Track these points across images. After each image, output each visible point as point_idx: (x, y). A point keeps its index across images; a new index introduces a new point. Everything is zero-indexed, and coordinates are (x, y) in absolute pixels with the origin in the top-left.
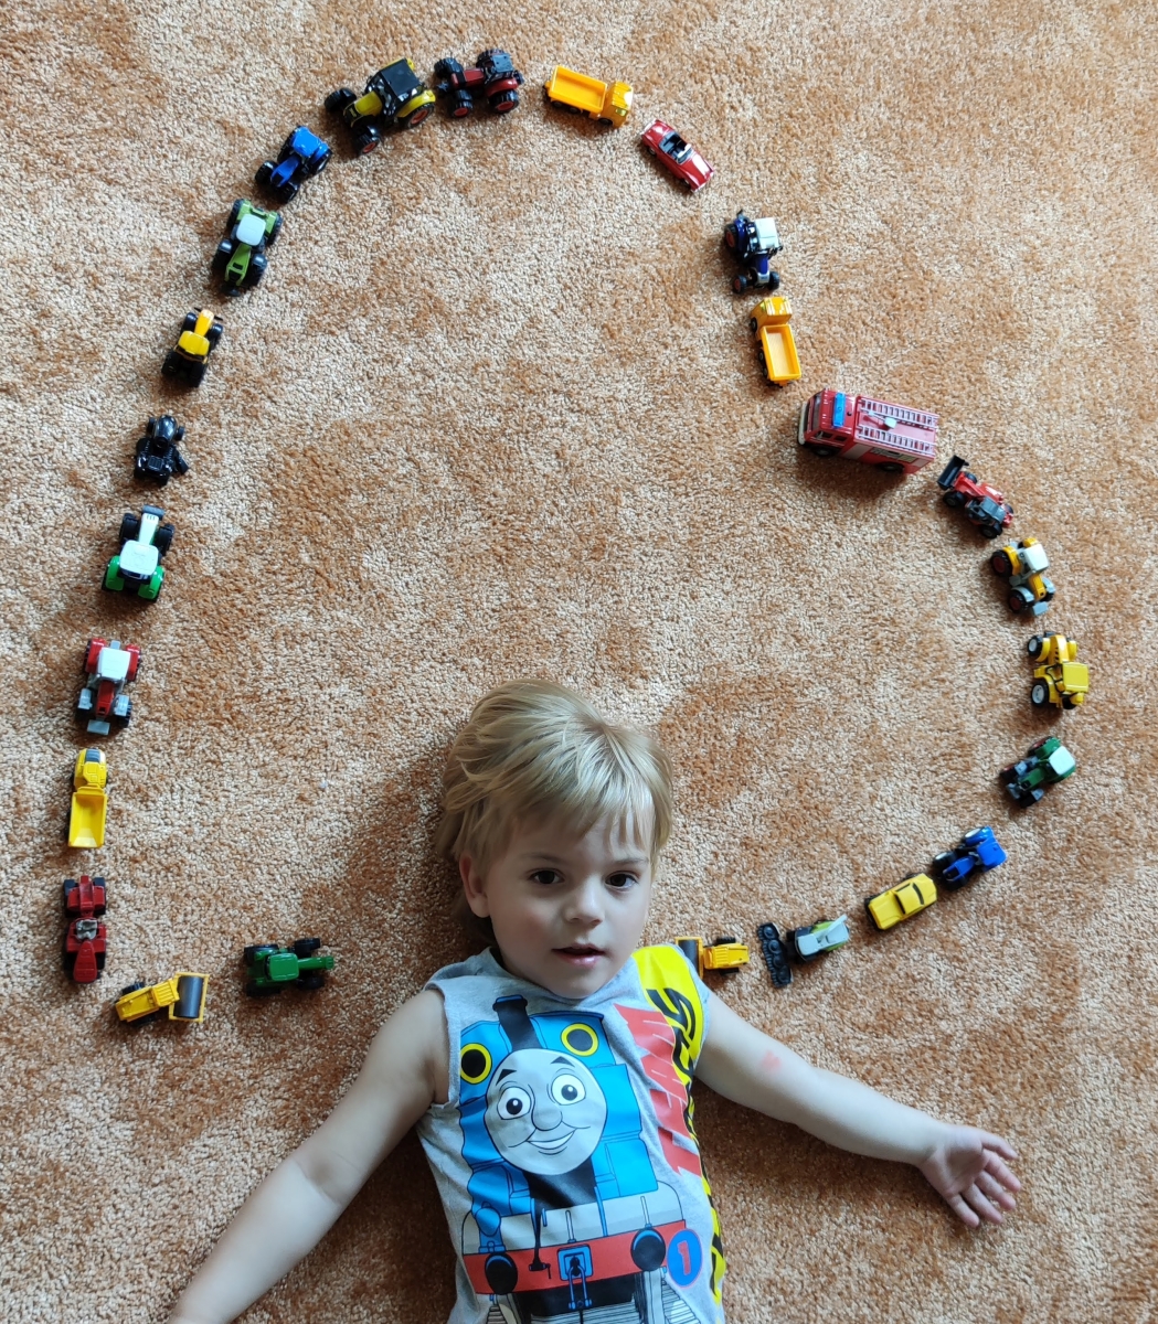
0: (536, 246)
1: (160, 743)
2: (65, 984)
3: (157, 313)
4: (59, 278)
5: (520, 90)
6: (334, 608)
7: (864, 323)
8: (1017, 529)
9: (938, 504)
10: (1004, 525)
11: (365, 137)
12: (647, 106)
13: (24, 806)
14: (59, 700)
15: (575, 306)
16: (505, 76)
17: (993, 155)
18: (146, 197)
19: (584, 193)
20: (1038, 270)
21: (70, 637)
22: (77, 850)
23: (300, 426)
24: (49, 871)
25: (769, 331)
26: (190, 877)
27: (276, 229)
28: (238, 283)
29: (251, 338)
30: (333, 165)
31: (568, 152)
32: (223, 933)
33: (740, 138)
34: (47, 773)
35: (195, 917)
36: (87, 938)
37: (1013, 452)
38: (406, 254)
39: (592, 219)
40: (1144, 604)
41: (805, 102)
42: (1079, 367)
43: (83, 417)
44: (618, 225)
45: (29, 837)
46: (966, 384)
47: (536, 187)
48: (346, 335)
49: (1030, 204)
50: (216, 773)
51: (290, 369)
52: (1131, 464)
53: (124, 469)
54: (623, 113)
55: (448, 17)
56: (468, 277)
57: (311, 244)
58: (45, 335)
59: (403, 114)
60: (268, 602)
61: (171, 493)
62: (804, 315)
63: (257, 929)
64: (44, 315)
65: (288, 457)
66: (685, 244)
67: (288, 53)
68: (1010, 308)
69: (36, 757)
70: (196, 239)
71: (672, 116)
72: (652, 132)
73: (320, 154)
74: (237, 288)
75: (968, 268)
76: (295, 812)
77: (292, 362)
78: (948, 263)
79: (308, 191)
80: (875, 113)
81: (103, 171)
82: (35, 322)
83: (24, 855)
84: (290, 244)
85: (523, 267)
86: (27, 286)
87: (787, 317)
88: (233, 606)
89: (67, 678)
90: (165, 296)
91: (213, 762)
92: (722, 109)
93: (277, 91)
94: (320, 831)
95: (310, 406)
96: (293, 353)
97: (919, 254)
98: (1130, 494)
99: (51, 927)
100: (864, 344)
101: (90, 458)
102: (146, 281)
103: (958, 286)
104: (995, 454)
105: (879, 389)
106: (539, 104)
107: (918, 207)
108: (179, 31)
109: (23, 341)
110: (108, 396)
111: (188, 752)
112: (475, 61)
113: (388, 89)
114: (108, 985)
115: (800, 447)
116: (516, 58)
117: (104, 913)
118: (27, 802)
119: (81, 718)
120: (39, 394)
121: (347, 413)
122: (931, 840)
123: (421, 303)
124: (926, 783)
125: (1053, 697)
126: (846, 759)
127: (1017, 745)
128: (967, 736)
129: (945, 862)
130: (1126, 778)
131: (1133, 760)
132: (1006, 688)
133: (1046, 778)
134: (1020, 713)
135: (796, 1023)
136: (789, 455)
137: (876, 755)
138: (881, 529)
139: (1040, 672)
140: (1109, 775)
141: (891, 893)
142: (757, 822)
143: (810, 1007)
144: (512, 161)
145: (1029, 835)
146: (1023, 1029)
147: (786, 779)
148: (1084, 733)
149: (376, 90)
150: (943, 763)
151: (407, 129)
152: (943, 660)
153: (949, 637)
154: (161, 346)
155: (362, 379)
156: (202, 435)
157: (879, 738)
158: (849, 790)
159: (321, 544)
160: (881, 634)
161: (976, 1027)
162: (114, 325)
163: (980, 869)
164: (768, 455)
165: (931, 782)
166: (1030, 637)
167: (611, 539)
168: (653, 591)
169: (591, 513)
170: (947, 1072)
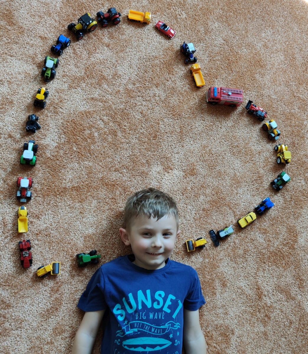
0: (129, 58)
1: (41, 203)
2: (22, 269)
5: (121, 17)
6: (84, 161)
7: (221, 68)
8: (269, 118)
9: (246, 114)
10: (264, 117)
11: (79, 35)
12: (156, 17)
13: (6, 223)
14: (12, 195)
15: (142, 73)
16: (116, 14)
17: (252, 19)
18: (22, 59)
19: (141, 42)
20: (267, 48)
21: (14, 178)
22: (21, 234)
24: (15, 240)
25: (195, 73)
26: (53, 237)
27: (57, 63)
28: (49, 78)
29: (54, 93)
30: (72, 44)
31: (136, 32)
32: (63, 250)
33: (182, 23)
34: (11, 214)
35: (56, 247)
36: (26, 256)
37: (265, 98)
38: (94, 65)
39: (144, 49)
40: (305, 133)
41: (199, 11)
42: (281, 73)
43: (11, 119)
44: (151, 50)
45: (8, 231)
46: (251, 81)
47: (128, 43)
48: (80, 88)
49: (263, 31)
50: (57, 209)
51: (65, 99)
52: (298, 97)
53: (23, 131)
54: (149, 20)
56: (112, 69)
57: (68, 66)
59: (89, 28)
60: (66, 162)
61: (37, 136)
62: (205, 68)
63: (72, 248)
65: (67, 123)
66: (170, 53)
67: (56, 16)
68: (261, 59)
69: (8, 210)
70: (37, 68)
71: (163, 19)
72: (158, 24)
73: (67, 41)
74: (49, 80)
75: (248, 50)
76: (80, 217)
77: (66, 97)
78: (243, 49)
79: (66, 52)
80: (218, 11)
81: (9, 53)
83: (7, 236)
84: (62, 66)
85: (126, 64)
87: (199, 69)
88: (56, 164)
89: (14, 188)
90: (29, 84)
91: (56, 206)
92: (177, 15)
93: (55, 27)
94: (87, 221)
95: (72, 108)
96: (66, 95)
97: (234, 48)
98: (299, 105)
99: (17, 254)
100: (222, 74)
101: (14, 130)
102: (24, 81)
103: (246, 55)
104: (261, 99)
105: (227, 85)
106: (126, 21)
107: (233, 35)
108: (26, 14)
110: (17, 113)
111: (49, 204)
112: (107, 11)
113: (84, 22)
114: (34, 268)
115: (207, 103)
116: (119, 9)
117: (31, 249)
118: (7, 222)
119: (18, 198)
121: (82, 109)
122: (254, 203)
123: (99, 77)
124: (251, 188)
125: (282, 161)
126: (229, 184)
127: (275, 175)
128: (261, 174)
129: (258, 208)
130: (305, 180)
131: (306, 175)
132: (270, 160)
133: (283, 182)
134: (274, 166)
135: (222, 255)
136: (205, 106)
137: (237, 182)
138: (232, 122)
139: (278, 155)
140: (300, 180)
141: (244, 218)
142: (206, 204)
143: (226, 251)
144: (120, 37)
145: (280, 198)
146: (284, 249)
147: (213, 191)
148: (292, 170)
149: (80, 23)
150: (255, 182)
151: (91, 32)
152: (252, 155)
153: (253, 148)
154: (30, 98)
155: (86, 99)
156: (43, 120)
157: (237, 178)
158: (230, 192)
159: (79, 145)
160: (235, 150)
161: (271, 250)
162: (17, 94)
163: (267, 209)
164: (199, 106)
165: (252, 187)
166: (275, 146)
167: (158, 134)
168: (171, 146)
169: (152, 127)
170: (265, 263)
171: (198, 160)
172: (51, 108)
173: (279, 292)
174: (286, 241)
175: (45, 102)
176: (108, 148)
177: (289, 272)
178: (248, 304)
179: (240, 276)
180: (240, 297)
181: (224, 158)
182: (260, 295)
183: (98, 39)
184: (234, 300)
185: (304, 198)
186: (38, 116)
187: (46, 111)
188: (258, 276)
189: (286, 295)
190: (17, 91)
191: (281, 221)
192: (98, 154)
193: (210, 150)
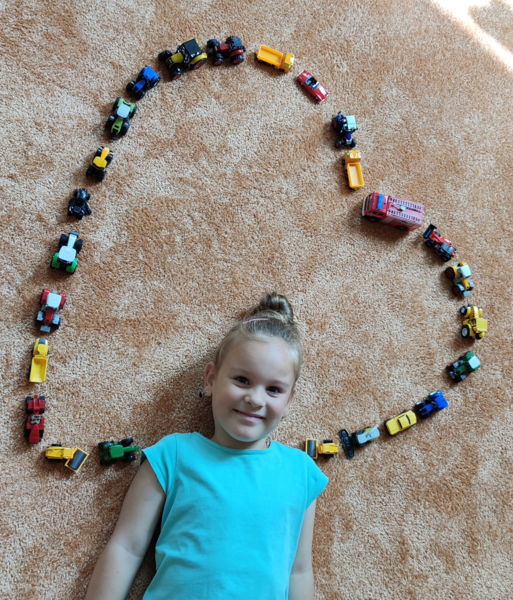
0: (249, 123)
1: (72, 337)
3: (80, 146)
4: (37, 128)
5: (244, 54)
6: (153, 280)
7: (393, 164)
8: (457, 258)
9: (422, 245)
10: (451, 256)
11: (175, 72)
12: (300, 64)
13: (10, 362)
14: (28, 316)
15: (265, 150)
16: (238, 48)
18: (77, 95)
19: (271, 101)
21: (35, 288)
22: (33, 384)
23: (141, 198)
24: (20, 393)
26: (82, 397)
27: (134, 111)
28: (117, 134)
31: (265, 83)
33: (341, 80)
34: (21, 348)
35: (84, 416)
36: (35, 423)
38: (191, 124)
39: (274, 112)
41: (370, 65)
42: (487, 187)
43: (45, 190)
44: (285, 116)
45: (12, 377)
46: (437, 193)
47: (250, 97)
48: (163, 159)
50: (97, 352)
53: (63, 214)
54: (290, 67)
55: (214, 21)
56: (218, 136)
57: (150, 118)
58: (30, 153)
59: (193, 63)
60: (123, 276)
61: (83, 225)
62: (366, 159)
64: (30, 144)
65: (135, 212)
66: (315, 125)
68: (457, 160)
69: (16, 341)
70: (99, 114)
71: (311, 69)
72: (302, 76)
75: (439, 141)
76: (131, 371)
77: (139, 170)
78: (431, 138)
79: (149, 95)
81: (59, 82)
82: (25, 147)
83: (9, 385)
84: (140, 118)
85: (243, 133)
86: (23, 131)
87: (358, 160)
88: (108, 277)
89: (32, 306)
91: (96, 347)
92: (333, 66)
93: (137, 51)
95: (146, 190)
96: (139, 166)
97: (418, 134)
99: (20, 418)
101: (47, 209)
103: (435, 149)
105: (398, 193)
107: (418, 114)
108: (95, 22)
109: (20, 155)
110: (57, 181)
111: (84, 342)
112: (225, 41)
113: (187, 52)
115: (362, 217)
116: (243, 40)
117: (44, 413)
118: (11, 360)
120: (26, 179)
121: (162, 194)
122: (414, 395)
123: (197, 147)
124: (413, 370)
125: (471, 334)
126: (378, 358)
127: (454, 355)
128: (432, 349)
129: (421, 406)
130: (502, 371)
131: (506, 363)
132: (450, 328)
133: (467, 370)
134: (456, 340)
135: (352, 475)
136: (358, 221)
137: (391, 356)
138: (397, 255)
139: (466, 322)
140: (495, 370)
141: (396, 419)
142: (337, 384)
143: (358, 469)
144: (240, 85)
145: (458, 395)
146: (453, 483)
147: (351, 365)
148: (485, 351)
149: (181, 52)
150: (421, 361)
151: (194, 69)
152: (423, 315)
153: (426, 305)
154: (81, 160)
155: (170, 179)
156: (97, 201)
157: (393, 349)
158: (379, 371)
159: (148, 251)
160: (395, 302)
161: (432, 481)
162: (61, 150)
163: (436, 409)
164: (348, 221)
165: (415, 369)
166: (462, 306)
167: (277, 255)
168: (295, 279)
169: (269, 242)
170: (419, 501)
171: (334, 309)
172: (113, 184)
173: (435, 554)
174: (458, 470)
175: (106, 171)
176: (194, 265)
177: (456, 523)
178: (382, 567)
179: (375, 516)
180: (371, 552)
181: (376, 312)
182: (404, 554)
183: (204, 83)
184: (360, 556)
185: (497, 402)
186: (90, 193)
187: (104, 188)
188: (404, 521)
189: (446, 560)
190: (62, 146)
191: (454, 433)
192: (177, 272)
193: (355, 295)
